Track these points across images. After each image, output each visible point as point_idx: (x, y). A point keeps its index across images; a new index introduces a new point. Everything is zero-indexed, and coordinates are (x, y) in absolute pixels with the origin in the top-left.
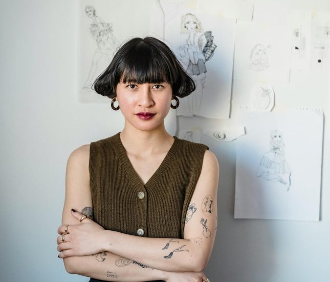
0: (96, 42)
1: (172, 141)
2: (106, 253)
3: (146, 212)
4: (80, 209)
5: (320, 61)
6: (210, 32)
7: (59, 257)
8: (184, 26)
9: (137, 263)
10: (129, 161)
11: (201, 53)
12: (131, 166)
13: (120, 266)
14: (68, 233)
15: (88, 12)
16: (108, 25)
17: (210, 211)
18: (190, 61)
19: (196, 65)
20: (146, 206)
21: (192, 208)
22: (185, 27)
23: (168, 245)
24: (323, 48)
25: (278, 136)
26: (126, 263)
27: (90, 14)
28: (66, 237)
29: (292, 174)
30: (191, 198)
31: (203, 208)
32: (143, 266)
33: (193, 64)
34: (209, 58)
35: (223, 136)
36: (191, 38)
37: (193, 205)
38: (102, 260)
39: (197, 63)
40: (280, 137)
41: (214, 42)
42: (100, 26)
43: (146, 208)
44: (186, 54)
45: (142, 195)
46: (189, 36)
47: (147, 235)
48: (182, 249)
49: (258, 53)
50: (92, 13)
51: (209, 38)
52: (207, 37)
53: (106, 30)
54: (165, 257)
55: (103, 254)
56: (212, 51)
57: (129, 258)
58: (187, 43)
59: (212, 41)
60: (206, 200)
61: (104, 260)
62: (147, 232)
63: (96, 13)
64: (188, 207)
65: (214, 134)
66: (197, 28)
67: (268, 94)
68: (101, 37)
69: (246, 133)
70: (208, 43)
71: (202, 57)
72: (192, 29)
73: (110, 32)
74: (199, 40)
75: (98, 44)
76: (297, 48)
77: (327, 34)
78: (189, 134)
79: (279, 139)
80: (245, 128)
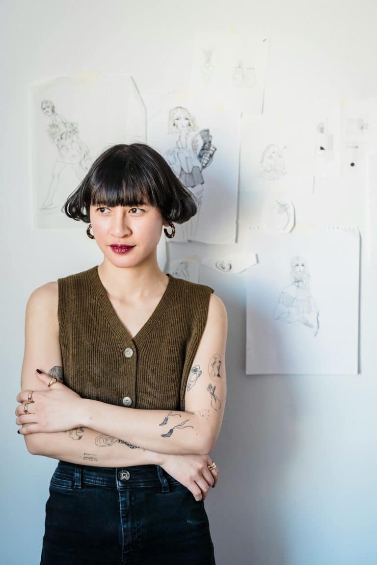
0: (57, 148)
1: (166, 280)
2: (84, 430)
3: (134, 375)
4: (47, 370)
5: (353, 165)
6: (208, 131)
7: (19, 432)
8: (172, 124)
9: (123, 442)
10: (111, 306)
11: (196, 158)
12: (114, 314)
13: (103, 446)
14: (33, 402)
15: (44, 109)
16: (72, 125)
17: (219, 375)
18: (182, 169)
19: (189, 174)
20: (135, 368)
21: (195, 371)
22: (174, 124)
23: (166, 419)
24: (357, 147)
25: (300, 265)
26: (109, 442)
27: (47, 112)
28: (30, 407)
29: (320, 314)
30: (194, 358)
31: (210, 371)
32: (132, 446)
33: (186, 173)
34: (206, 164)
35: (227, 268)
36: (183, 140)
37: (197, 367)
38: (78, 437)
39: (190, 171)
40: (303, 265)
41: (212, 143)
42: (61, 126)
43: (135, 370)
44: (176, 160)
45: (129, 353)
46: (180, 137)
47: (136, 405)
48: (184, 425)
49: (271, 157)
50: (50, 110)
51: (206, 139)
52: (203, 138)
53: (70, 132)
54: (163, 436)
55: (78, 430)
56: (211, 156)
57: (112, 435)
58: (177, 145)
59: (210, 142)
60: (213, 360)
61: (80, 438)
62: (136, 401)
63: (55, 110)
64: (190, 369)
65: (216, 265)
66: (190, 125)
67: (286, 210)
68: (63, 141)
69: (258, 262)
70: (205, 144)
71: (197, 163)
72: (183, 127)
73: (75, 134)
74: (193, 142)
75: (60, 150)
76: (322, 148)
77: (362, 128)
78: (184, 265)
79: (302, 268)
80: (257, 256)
